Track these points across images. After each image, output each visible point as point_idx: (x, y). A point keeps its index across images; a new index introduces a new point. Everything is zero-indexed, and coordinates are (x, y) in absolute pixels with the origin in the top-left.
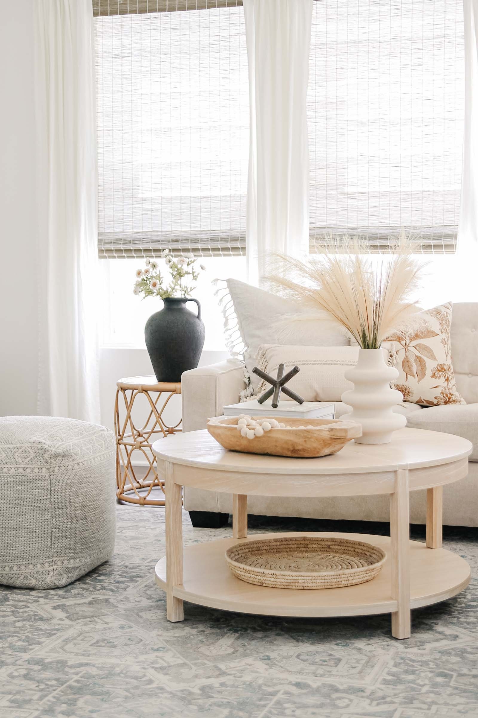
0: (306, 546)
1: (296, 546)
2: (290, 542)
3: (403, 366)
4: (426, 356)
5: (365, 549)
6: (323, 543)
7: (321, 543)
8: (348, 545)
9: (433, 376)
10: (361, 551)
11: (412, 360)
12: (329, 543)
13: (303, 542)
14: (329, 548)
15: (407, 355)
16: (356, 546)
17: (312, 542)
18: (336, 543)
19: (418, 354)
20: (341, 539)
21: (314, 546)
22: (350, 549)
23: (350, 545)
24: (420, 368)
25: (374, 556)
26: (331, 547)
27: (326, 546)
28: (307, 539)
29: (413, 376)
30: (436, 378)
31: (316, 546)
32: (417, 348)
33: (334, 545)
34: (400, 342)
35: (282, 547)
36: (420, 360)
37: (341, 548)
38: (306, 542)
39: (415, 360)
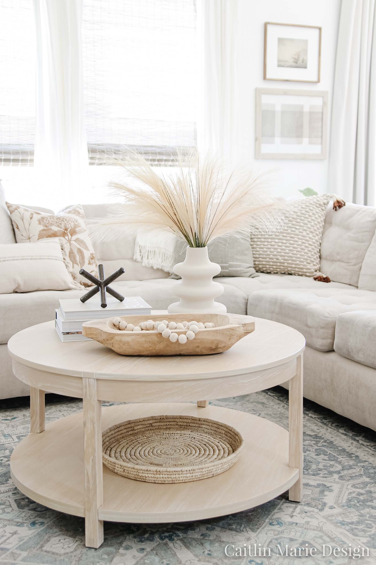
0: (133, 429)
1: (125, 431)
2: (120, 429)
3: (70, 256)
4: (83, 248)
5: (190, 421)
6: (146, 423)
7: (144, 423)
8: (169, 420)
9: (89, 263)
10: (185, 424)
11: (75, 251)
12: (151, 422)
13: (129, 426)
14: (152, 426)
15: (71, 248)
16: (178, 420)
17: (136, 424)
18: (156, 421)
19: (79, 247)
20: (161, 416)
21: (139, 427)
22: (172, 423)
23: (171, 420)
24: (81, 257)
25: (203, 426)
26: (153, 425)
27: (148, 425)
28: (132, 422)
29: (78, 264)
30: (91, 265)
31: (141, 426)
32: (77, 241)
33: (155, 422)
34: (64, 237)
35: (116, 435)
36: (80, 252)
37: (162, 424)
38: (132, 425)
39: (77, 252)
